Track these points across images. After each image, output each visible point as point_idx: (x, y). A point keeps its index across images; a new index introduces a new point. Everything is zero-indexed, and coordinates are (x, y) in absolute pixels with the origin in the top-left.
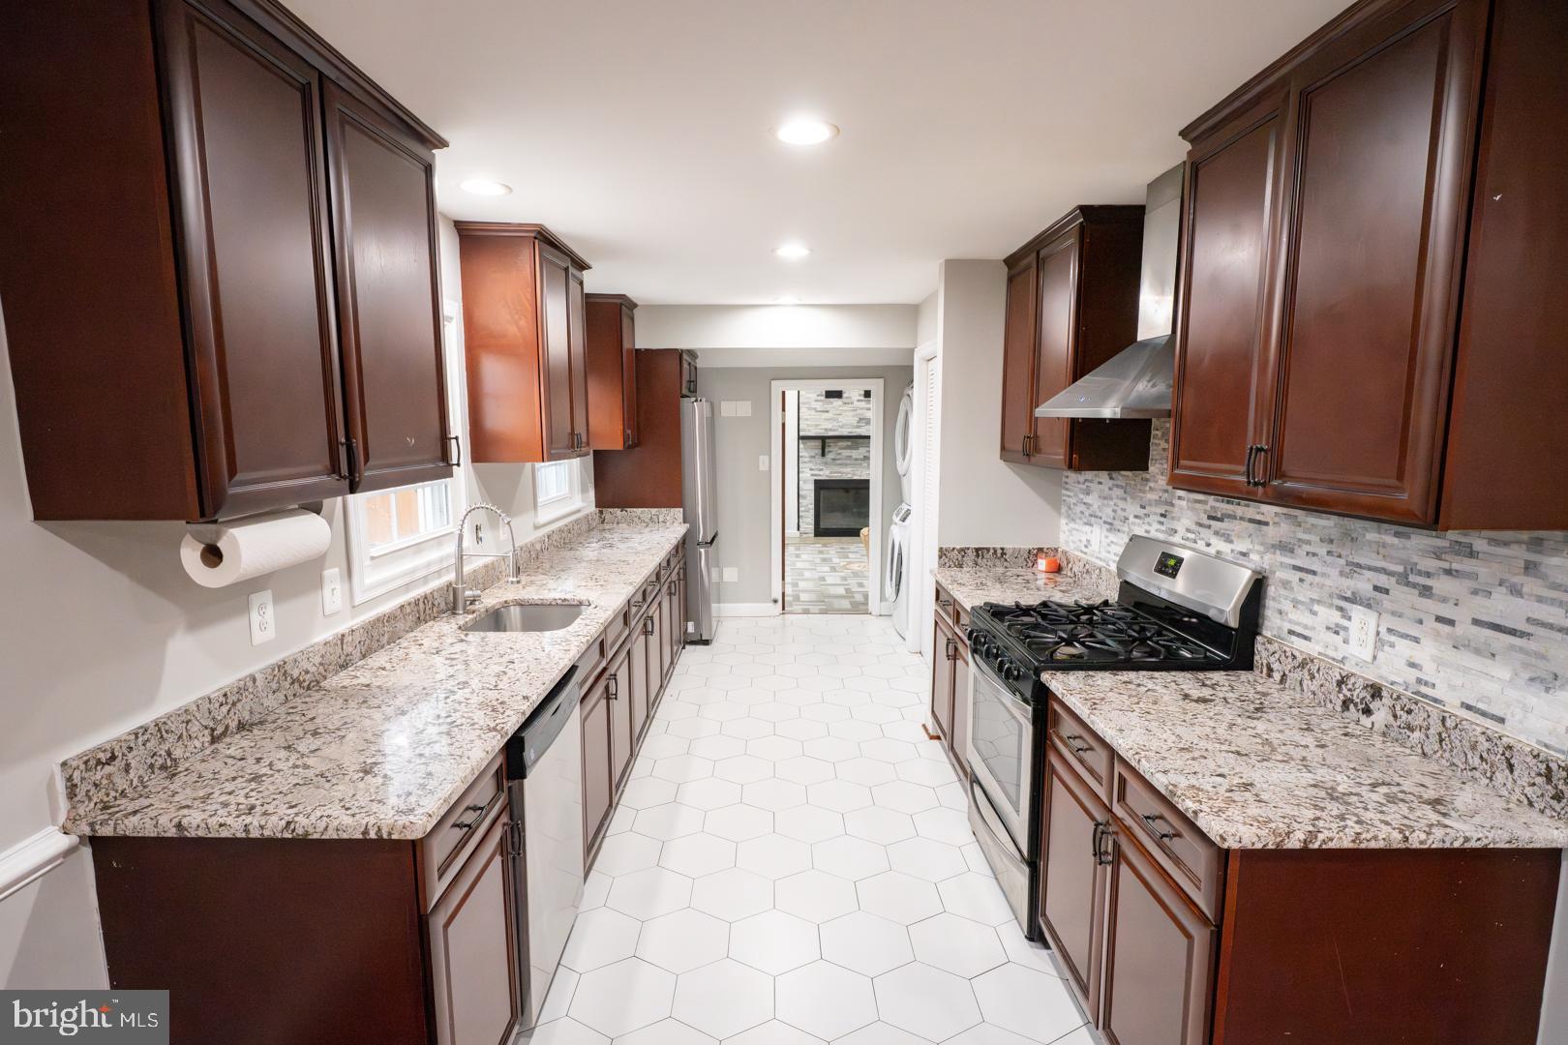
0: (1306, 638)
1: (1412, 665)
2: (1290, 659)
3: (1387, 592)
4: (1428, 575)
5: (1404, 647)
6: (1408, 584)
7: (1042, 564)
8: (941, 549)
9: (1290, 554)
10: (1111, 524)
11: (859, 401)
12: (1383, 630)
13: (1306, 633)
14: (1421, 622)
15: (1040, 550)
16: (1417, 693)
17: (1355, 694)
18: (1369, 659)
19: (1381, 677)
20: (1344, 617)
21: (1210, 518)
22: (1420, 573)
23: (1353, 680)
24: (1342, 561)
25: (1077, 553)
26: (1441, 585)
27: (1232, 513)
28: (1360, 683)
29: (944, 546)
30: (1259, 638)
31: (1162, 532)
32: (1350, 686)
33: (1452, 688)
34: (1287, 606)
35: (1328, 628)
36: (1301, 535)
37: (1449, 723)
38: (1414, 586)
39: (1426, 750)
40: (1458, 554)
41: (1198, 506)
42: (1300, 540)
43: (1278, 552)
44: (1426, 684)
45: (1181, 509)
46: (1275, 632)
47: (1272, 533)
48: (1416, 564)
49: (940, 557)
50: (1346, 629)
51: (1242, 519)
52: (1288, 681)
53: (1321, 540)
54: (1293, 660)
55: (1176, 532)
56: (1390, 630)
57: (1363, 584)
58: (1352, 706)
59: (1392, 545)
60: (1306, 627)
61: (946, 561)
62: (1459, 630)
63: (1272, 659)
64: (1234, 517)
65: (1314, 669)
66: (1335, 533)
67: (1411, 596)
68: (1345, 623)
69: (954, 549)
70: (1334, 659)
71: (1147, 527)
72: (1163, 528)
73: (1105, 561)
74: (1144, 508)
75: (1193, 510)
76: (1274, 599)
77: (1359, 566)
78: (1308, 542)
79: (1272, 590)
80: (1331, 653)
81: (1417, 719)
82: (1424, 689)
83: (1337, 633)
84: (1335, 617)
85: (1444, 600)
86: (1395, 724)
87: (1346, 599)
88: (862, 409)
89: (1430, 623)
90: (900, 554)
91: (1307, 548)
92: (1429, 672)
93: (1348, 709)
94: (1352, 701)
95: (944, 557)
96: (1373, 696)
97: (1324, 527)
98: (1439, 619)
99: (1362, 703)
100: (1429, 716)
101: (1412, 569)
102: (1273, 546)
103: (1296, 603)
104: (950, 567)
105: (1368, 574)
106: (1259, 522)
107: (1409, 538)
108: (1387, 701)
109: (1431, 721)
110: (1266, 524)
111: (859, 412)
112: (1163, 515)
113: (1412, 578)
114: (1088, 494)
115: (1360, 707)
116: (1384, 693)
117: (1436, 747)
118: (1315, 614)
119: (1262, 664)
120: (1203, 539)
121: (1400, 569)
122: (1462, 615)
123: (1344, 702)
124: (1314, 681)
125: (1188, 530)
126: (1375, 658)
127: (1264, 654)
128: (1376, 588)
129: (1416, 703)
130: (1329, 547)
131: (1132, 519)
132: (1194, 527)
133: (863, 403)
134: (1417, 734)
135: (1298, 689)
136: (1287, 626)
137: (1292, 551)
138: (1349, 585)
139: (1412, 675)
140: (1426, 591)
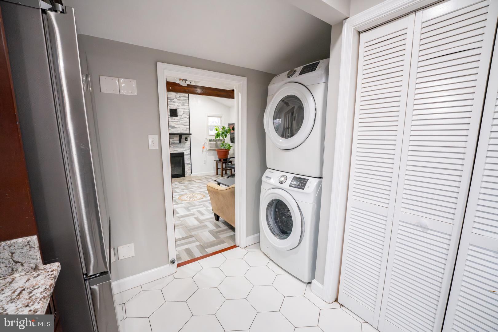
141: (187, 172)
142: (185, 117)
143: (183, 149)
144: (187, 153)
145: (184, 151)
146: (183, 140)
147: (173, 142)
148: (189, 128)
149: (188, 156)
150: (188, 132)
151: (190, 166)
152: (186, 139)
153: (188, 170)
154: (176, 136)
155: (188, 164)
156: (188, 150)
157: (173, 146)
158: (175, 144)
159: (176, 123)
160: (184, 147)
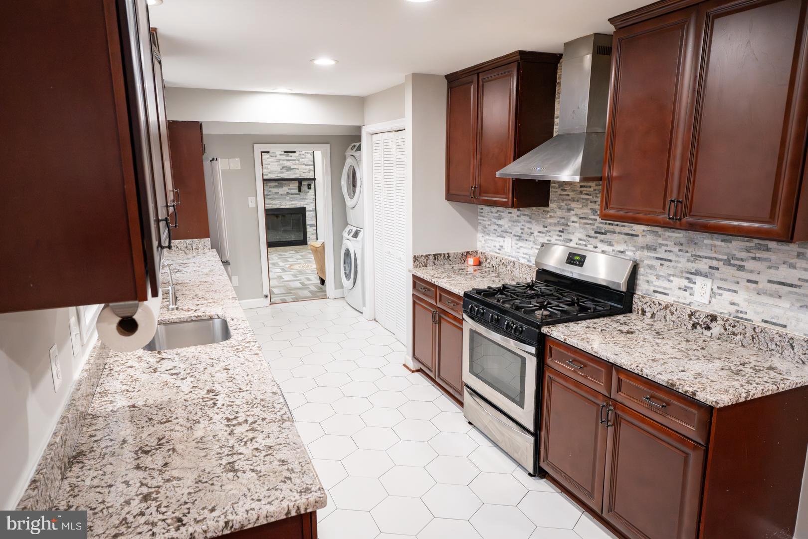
0: (665, 294)
1: (733, 304)
2: (657, 306)
3: (718, 269)
4: (742, 260)
5: (728, 296)
6: (730, 265)
7: (471, 261)
8: (415, 257)
9: (653, 252)
10: (520, 236)
11: (280, 155)
12: (715, 288)
13: (665, 291)
14: (738, 283)
15: (468, 252)
16: (736, 317)
17: (700, 320)
18: (707, 302)
19: (714, 311)
20: (690, 282)
21: (596, 232)
22: (737, 259)
23: (699, 313)
24: (689, 255)
25: (491, 253)
26: (750, 265)
27: (613, 230)
28: (702, 316)
29: (417, 254)
30: (635, 296)
31: (560, 240)
32: (697, 316)
33: (757, 313)
34: (652, 278)
36: (660, 241)
37: (757, 330)
38: (734, 265)
39: (744, 344)
40: (759, 249)
41: (587, 226)
42: (660, 244)
43: (646, 251)
44: (741, 312)
45: (575, 227)
46: (644, 292)
47: (640, 240)
48: (735, 255)
49: (414, 262)
50: (691, 288)
51: (619, 233)
52: (656, 317)
53: (675, 244)
54: (659, 306)
55: (571, 240)
56: (719, 288)
57: (703, 265)
58: (698, 327)
59: (721, 246)
60: (665, 288)
61: (418, 263)
62: (760, 286)
63: (645, 306)
64: (615, 233)
65: (673, 309)
66: (683, 240)
67: (732, 271)
68: (691, 285)
69: (422, 256)
70: (684, 304)
71: (549, 238)
72: (562, 238)
73: (515, 258)
74: (546, 227)
75: (585, 228)
76: (643, 275)
77: (699, 256)
78: (666, 245)
79: (641, 270)
80: (682, 301)
81: (737, 330)
82: (740, 315)
83: (686, 290)
84: (685, 283)
85: (752, 272)
86: (725, 333)
87: (691, 273)
88: (283, 160)
89: (743, 283)
90: (355, 259)
91: (664, 248)
92: (743, 306)
93: (696, 328)
94: (698, 324)
95: (417, 261)
96: (711, 321)
97: (676, 237)
98: (749, 281)
99: (704, 324)
100: (746, 328)
101: (732, 258)
102: (642, 247)
103: (658, 277)
104: (420, 267)
105: (705, 260)
106: (632, 235)
107: (731, 242)
108: (720, 322)
109: (747, 330)
110: (637, 236)
111: (281, 162)
112: (560, 231)
113: (732, 262)
114: (500, 219)
115: (703, 326)
116: (718, 319)
117: (751, 342)
118: (671, 281)
119: (638, 309)
120: (591, 244)
121: (725, 257)
122: (760, 278)
123: (693, 325)
124: (674, 315)
125: (580, 240)
126: (710, 301)
127: (639, 304)
128: (710, 267)
129: (738, 322)
130: (681, 248)
131: (536, 233)
132: (585, 238)
133: (284, 156)
134: (739, 337)
135: (663, 320)
136: (652, 288)
137: (655, 250)
138: (693, 266)
139: (733, 309)
140: (741, 268)
141: (310, 237)
142: (308, 153)
143: (305, 202)
144: (311, 209)
145: (306, 204)
146: (304, 188)
147: (289, 191)
148: (313, 169)
149: (312, 212)
150: (311, 175)
151: (315, 228)
152: (309, 187)
153: (312, 234)
154: (293, 182)
155: (311, 225)
156: (312, 203)
157: (288, 198)
158: (292, 194)
159: (293, 162)
160: (305, 199)
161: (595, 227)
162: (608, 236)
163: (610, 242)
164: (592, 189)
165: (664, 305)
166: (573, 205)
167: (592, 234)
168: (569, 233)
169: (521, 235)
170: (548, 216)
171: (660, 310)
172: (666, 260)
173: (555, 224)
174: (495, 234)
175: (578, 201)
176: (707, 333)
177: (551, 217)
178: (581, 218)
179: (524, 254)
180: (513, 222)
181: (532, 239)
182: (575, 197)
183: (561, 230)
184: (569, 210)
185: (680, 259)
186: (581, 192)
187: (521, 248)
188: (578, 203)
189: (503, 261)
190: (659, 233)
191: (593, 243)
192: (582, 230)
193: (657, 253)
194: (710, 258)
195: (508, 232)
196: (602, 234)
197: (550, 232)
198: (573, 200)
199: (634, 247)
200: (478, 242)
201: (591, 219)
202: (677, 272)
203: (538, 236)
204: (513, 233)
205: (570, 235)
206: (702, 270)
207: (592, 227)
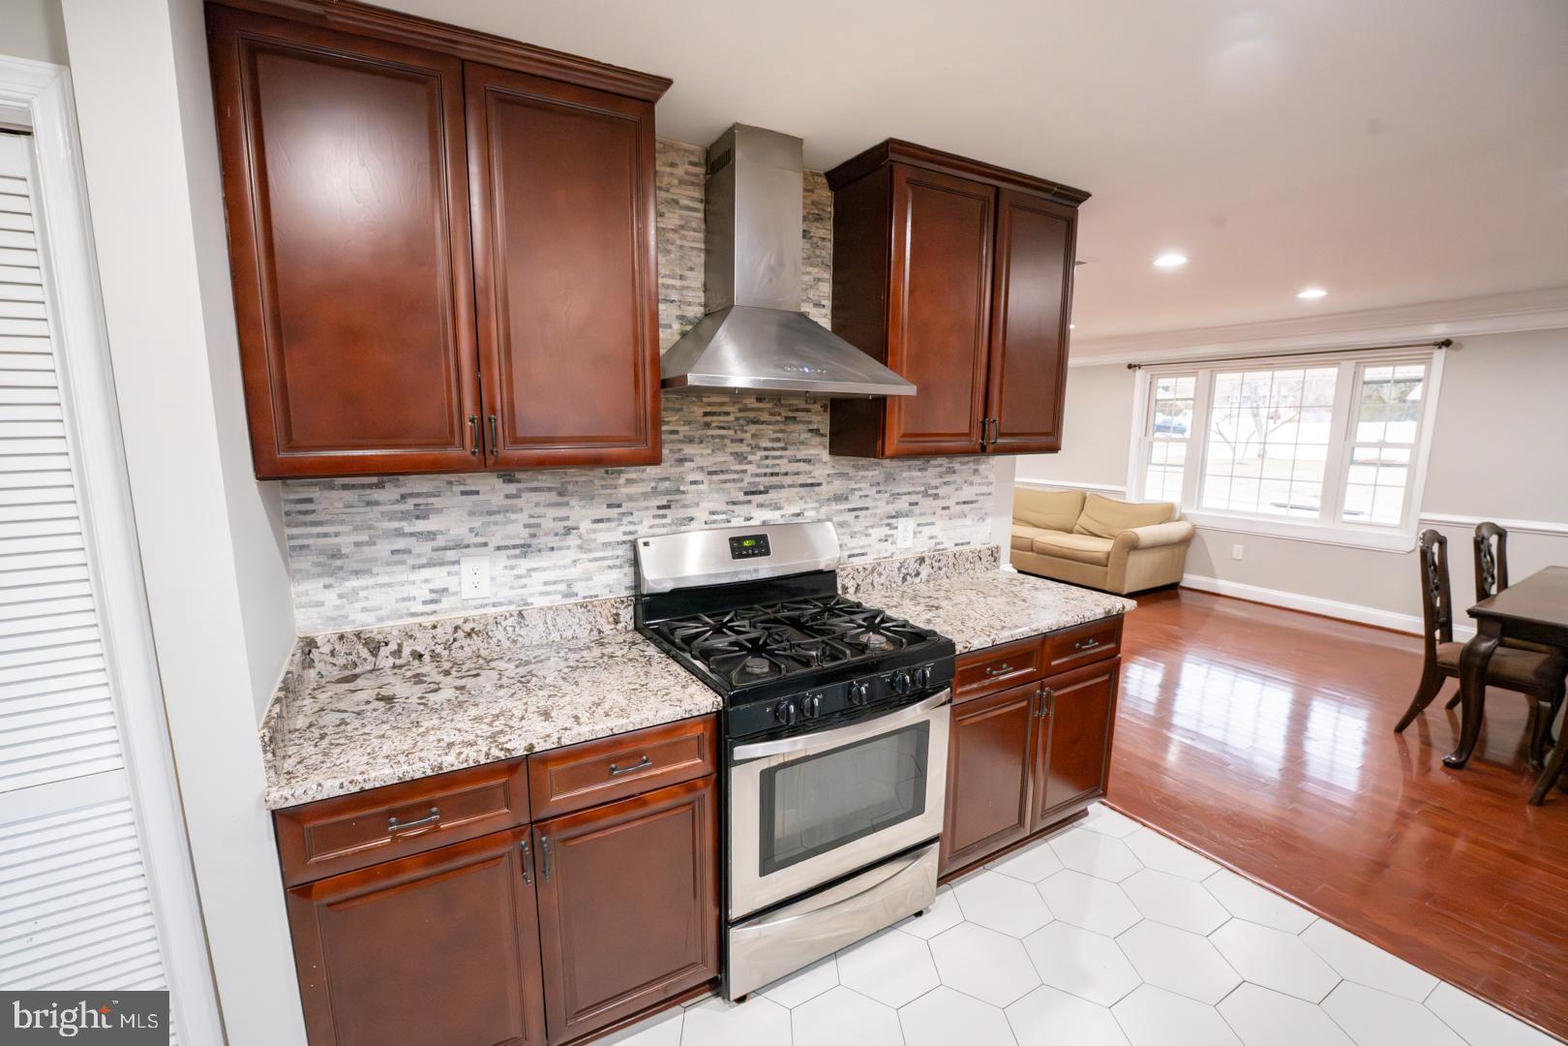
0: (863, 554)
1: (931, 538)
3: (917, 504)
5: (927, 531)
10: (524, 546)
13: (863, 551)
14: (934, 513)
16: (936, 550)
18: (910, 545)
19: (916, 553)
20: (891, 528)
21: (746, 493)
22: (932, 488)
23: (908, 561)
24: (888, 495)
26: (942, 491)
27: (778, 483)
28: (911, 561)
32: (907, 566)
33: (950, 539)
34: (846, 539)
35: (880, 540)
36: (853, 486)
38: (931, 495)
40: (949, 473)
41: (728, 485)
42: (852, 490)
44: (939, 543)
47: (825, 490)
48: (929, 484)
50: (892, 535)
51: (789, 486)
52: (862, 588)
53: (871, 485)
54: (865, 571)
55: (692, 519)
56: (918, 525)
57: (902, 504)
58: (909, 577)
59: (917, 477)
60: (862, 547)
62: (952, 510)
63: (847, 580)
64: (782, 487)
65: (881, 569)
66: (882, 479)
67: (930, 502)
68: (893, 532)
70: (886, 558)
71: (631, 528)
72: (668, 520)
73: (511, 603)
74: (619, 506)
75: (723, 490)
77: (898, 494)
78: (860, 489)
80: (883, 555)
81: (942, 563)
82: (938, 547)
83: (886, 540)
84: (886, 531)
87: (893, 517)
89: (940, 512)
91: (858, 494)
93: (906, 579)
94: (908, 574)
96: (921, 564)
97: (873, 476)
98: (944, 508)
99: (914, 571)
102: (829, 500)
103: (853, 534)
105: (904, 497)
106: (812, 485)
108: (928, 561)
110: (819, 484)
112: (660, 507)
113: (930, 492)
114: (420, 517)
115: (913, 574)
118: (870, 535)
120: (739, 516)
121: (923, 489)
122: (951, 503)
123: (903, 577)
124: (882, 576)
125: (713, 513)
126: (914, 543)
128: (911, 504)
130: (878, 488)
131: (585, 526)
132: (725, 508)
134: (944, 569)
135: (871, 588)
137: (846, 499)
138: (892, 509)
140: (936, 496)
161: (744, 484)
162: (773, 495)
163: (776, 504)
164: (731, 418)
165: (870, 567)
166: (689, 450)
167: (741, 497)
168: (685, 506)
169: (529, 541)
170: (622, 481)
171: (866, 577)
172: (861, 509)
173: (646, 496)
174: (403, 562)
175: (701, 442)
176: (917, 580)
177: (629, 481)
178: (710, 473)
179: (546, 583)
180: (490, 513)
181: (572, 540)
182: (691, 433)
183: (665, 503)
184: (681, 461)
185: (879, 503)
186: (707, 425)
187: (533, 574)
188: (701, 445)
189: (467, 627)
190: (850, 474)
191: (742, 513)
192: (716, 496)
193: (850, 503)
194: (909, 493)
195: (467, 546)
196: (761, 492)
197: (632, 514)
198: (690, 440)
199: (817, 501)
200: (296, 611)
201: (736, 472)
202: (877, 519)
203: (594, 531)
204: (494, 542)
205: (689, 510)
206: (902, 510)
207: (739, 485)
